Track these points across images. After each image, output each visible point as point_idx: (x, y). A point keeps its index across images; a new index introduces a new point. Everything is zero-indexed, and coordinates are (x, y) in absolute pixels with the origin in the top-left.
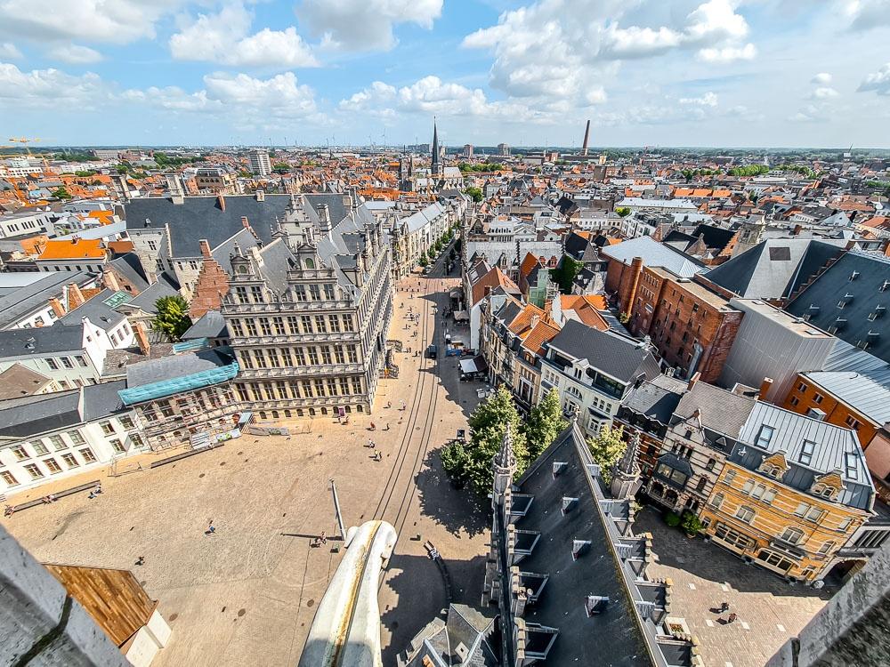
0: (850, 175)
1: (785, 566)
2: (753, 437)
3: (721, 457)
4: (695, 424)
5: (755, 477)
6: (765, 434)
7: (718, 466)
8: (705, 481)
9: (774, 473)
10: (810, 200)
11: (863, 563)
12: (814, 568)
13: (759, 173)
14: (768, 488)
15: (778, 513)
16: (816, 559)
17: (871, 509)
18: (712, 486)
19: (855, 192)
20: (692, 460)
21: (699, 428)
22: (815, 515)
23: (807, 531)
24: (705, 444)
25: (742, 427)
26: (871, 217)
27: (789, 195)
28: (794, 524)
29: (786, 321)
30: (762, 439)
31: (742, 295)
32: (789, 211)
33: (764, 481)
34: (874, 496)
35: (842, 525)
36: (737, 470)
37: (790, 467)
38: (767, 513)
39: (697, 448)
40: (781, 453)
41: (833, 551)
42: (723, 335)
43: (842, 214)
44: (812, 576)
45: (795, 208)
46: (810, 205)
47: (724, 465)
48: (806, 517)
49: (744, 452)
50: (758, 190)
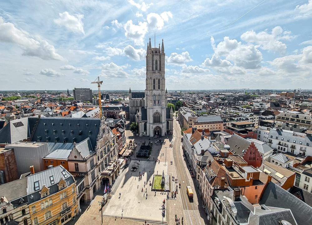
0: (48, 97)
1: (70, 216)
2: (33, 189)
3: (25, 206)
4: (4, 204)
5: (42, 201)
6: (37, 185)
7: (27, 210)
8: (26, 220)
9: (47, 194)
10: (39, 106)
11: (84, 195)
12: (76, 208)
13: (17, 99)
14: (48, 200)
15: (56, 204)
16: (74, 205)
17: (75, 181)
18: (30, 219)
19: (51, 101)
20: (14, 218)
21: (7, 204)
22: (65, 195)
23: (66, 201)
24: (15, 208)
25: (27, 189)
26: (56, 108)
27: (31, 105)
28: (63, 202)
29: (30, 145)
30: (36, 187)
31: (10, 143)
32: (32, 110)
33: (45, 199)
34: (73, 177)
35: (73, 191)
36: (35, 205)
37: (49, 188)
38: (54, 207)
39: (13, 212)
40: (44, 187)
41: (76, 199)
42: (9, 161)
43: (48, 108)
44: (77, 210)
45: (33, 109)
46: (39, 107)
47: (29, 207)
48: (64, 197)
49: (32, 196)
50: (19, 105)
